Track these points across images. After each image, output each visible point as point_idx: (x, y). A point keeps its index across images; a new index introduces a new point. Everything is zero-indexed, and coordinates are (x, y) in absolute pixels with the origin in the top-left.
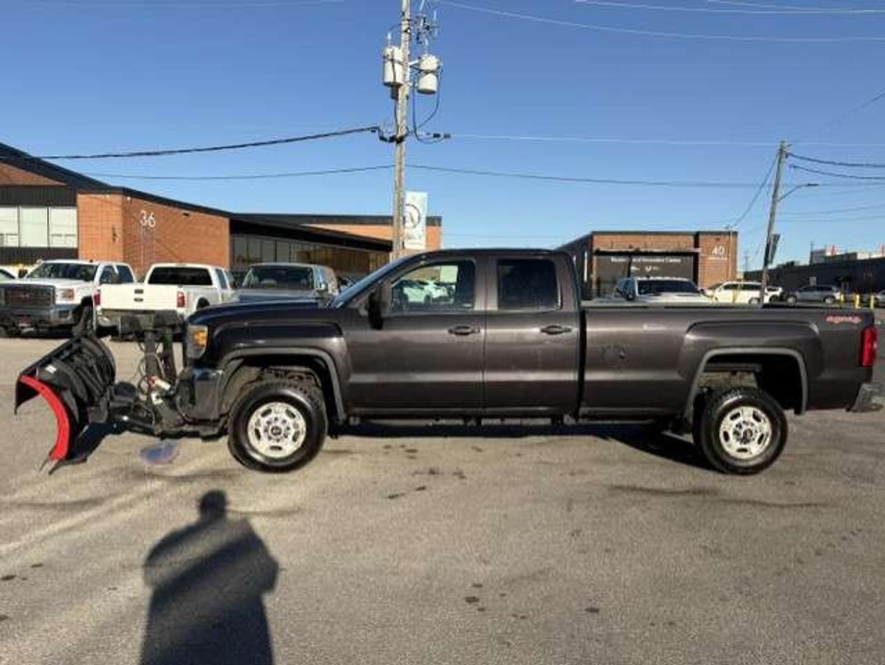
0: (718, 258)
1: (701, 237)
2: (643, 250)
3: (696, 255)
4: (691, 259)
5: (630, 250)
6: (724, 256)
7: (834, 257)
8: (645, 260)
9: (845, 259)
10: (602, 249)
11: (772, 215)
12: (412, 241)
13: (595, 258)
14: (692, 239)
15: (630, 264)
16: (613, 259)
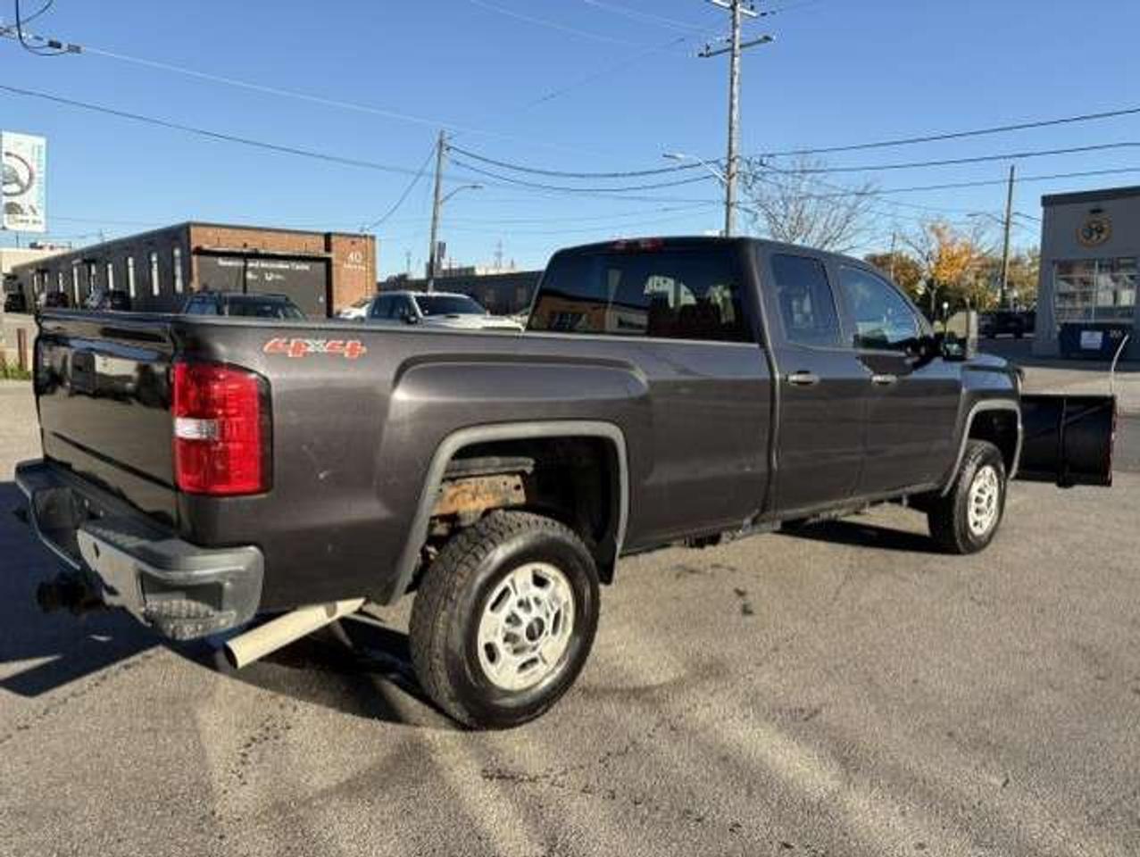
0: (355, 267)
1: (334, 239)
2: (262, 251)
3: (328, 261)
4: (322, 265)
5: (245, 251)
6: (362, 264)
7: (450, 270)
8: (264, 265)
9: (463, 274)
10: (206, 247)
12: (19, 217)
13: (194, 258)
14: (322, 241)
15: (245, 269)
16: (222, 262)
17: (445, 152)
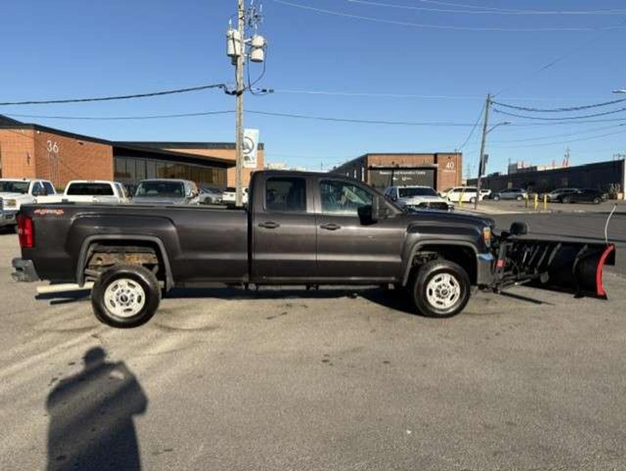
0: (450, 171)
1: (439, 156)
2: (401, 166)
3: (435, 169)
4: (432, 171)
5: (393, 166)
6: (454, 169)
7: (523, 169)
8: (401, 173)
9: (530, 170)
10: (374, 166)
11: (483, 142)
13: (369, 171)
14: (432, 158)
15: (392, 175)
16: (381, 173)
17: (490, 105)
